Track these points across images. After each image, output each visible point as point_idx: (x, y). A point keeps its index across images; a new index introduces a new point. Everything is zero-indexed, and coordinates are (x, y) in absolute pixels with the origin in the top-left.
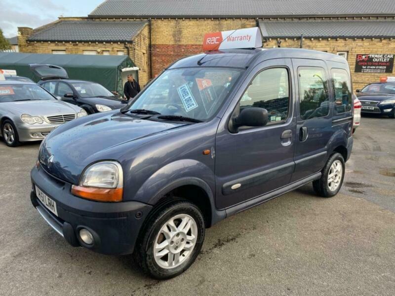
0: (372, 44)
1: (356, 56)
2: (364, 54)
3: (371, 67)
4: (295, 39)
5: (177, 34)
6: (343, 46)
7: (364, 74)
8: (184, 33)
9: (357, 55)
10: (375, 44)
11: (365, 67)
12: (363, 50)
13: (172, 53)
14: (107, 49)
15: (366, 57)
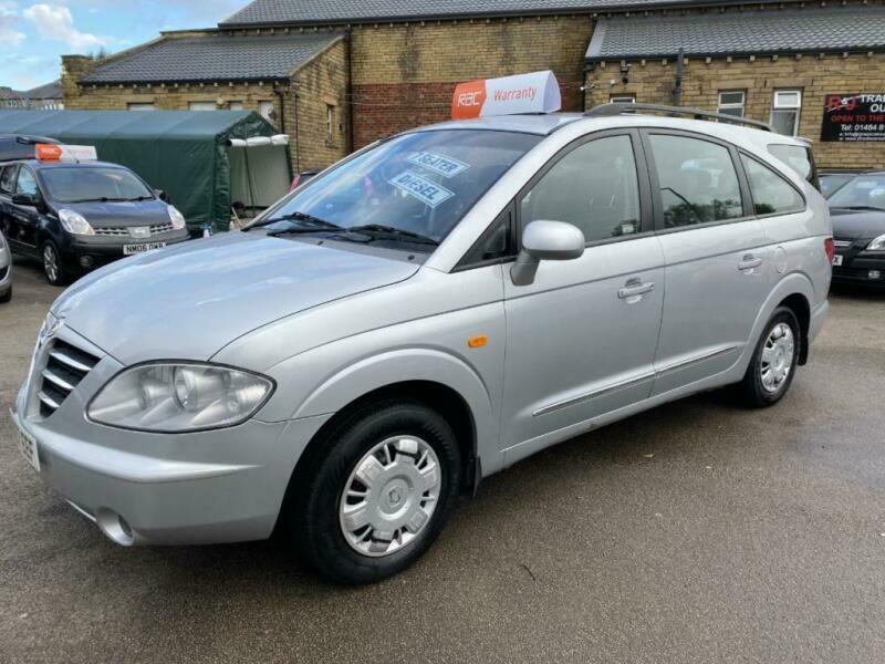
0: (868, 69)
1: (823, 99)
2: (846, 93)
3: (866, 128)
4: (665, 62)
5: (409, 59)
6: (789, 74)
7: (847, 145)
8: (424, 57)
9: (828, 97)
10: (875, 68)
11: (848, 128)
12: (843, 82)
13: (398, 103)
14: (238, 98)
15: (850, 102)
